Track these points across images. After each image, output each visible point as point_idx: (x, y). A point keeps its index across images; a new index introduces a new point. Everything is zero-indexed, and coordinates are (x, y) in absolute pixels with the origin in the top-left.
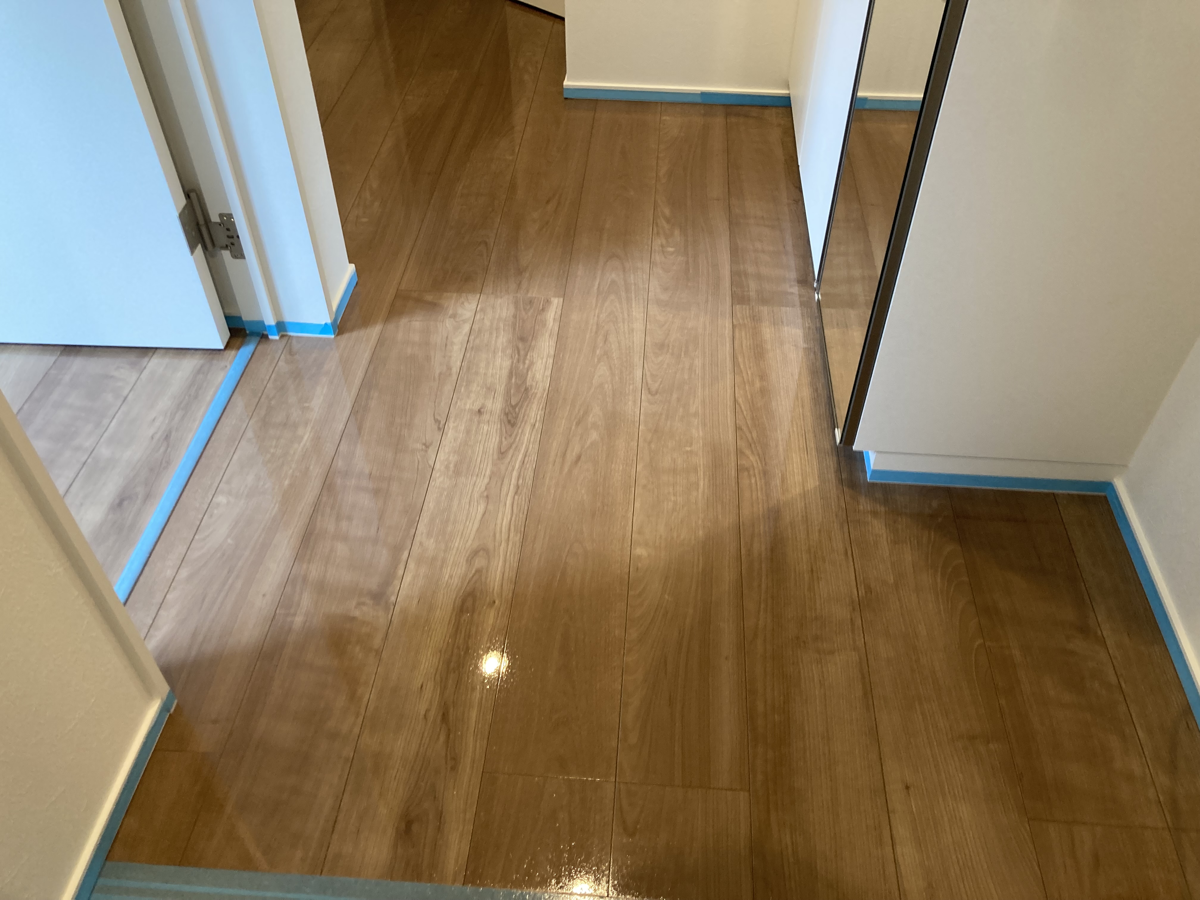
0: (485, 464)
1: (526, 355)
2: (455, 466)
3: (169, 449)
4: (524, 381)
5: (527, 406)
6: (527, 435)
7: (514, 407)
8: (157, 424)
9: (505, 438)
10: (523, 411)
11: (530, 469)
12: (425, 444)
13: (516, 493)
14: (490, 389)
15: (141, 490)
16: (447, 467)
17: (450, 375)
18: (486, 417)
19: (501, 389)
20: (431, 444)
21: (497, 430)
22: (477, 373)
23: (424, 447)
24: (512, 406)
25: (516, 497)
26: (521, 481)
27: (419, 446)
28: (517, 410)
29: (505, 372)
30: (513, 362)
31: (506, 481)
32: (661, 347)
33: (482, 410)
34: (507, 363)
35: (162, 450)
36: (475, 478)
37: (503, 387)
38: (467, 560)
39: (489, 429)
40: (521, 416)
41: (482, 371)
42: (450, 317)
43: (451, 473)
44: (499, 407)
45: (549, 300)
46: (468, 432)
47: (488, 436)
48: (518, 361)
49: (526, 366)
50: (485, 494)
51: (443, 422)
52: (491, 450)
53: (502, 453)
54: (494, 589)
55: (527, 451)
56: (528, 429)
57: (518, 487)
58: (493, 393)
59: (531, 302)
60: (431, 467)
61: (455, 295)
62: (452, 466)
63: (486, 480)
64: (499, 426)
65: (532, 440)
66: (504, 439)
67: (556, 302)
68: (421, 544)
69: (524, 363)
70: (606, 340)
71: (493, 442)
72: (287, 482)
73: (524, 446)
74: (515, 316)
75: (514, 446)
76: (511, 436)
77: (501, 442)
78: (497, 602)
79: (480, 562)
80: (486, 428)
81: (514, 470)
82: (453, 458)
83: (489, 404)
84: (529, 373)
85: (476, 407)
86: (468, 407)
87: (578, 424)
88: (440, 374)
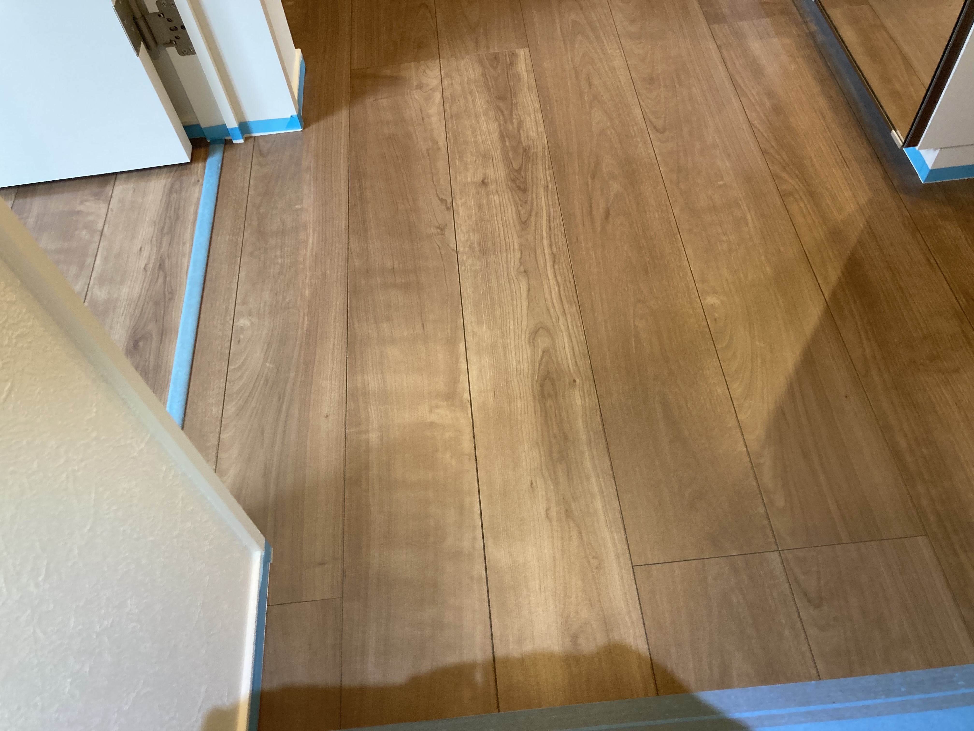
0: (510, 237)
1: (511, 114)
2: (479, 244)
3: (168, 279)
4: (520, 142)
5: (532, 168)
6: (543, 198)
7: (518, 171)
8: (145, 253)
9: (521, 206)
10: (530, 173)
11: (560, 234)
12: (438, 228)
13: (554, 262)
14: (486, 157)
15: (152, 327)
16: (471, 248)
17: (439, 149)
18: (492, 187)
19: (497, 154)
20: (445, 226)
21: (509, 199)
22: (466, 143)
23: (439, 231)
24: (516, 171)
25: (556, 267)
26: (555, 250)
27: (434, 231)
28: (523, 174)
29: (495, 136)
30: (500, 126)
31: (539, 252)
32: (651, 80)
33: (486, 181)
34: (494, 126)
35: (161, 280)
36: (505, 254)
37: (499, 151)
38: (529, 342)
39: (501, 199)
40: (529, 180)
41: (471, 139)
42: (416, 89)
43: (477, 253)
44: (502, 174)
45: (514, 53)
46: (480, 207)
47: (502, 208)
48: (506, 123)
49: (515, 126)
50: (522, 269)
51: (449, 201)
52: (511, 221)
53: (525, 223)
54: (569, 368)
55: (550, 215)
56: (542, 192)
57: (554, 256)
58: (491, 161)
59: (496, 58)
60: (453, 250)
61: (413, 64)
62: (475, 245)
63: (518, 255)
64: (510, 194)
65: (550, 203)
66: (520, 208)
67: (522, 53)
68: (474, 333)
69: (512, 123)
70: (590, 84)
71: (510, 212)
72: (307, 293)
73: (544, 211)
74: (484, 76)
75: (534, 213)
76: (526, 202)
77: (518, 212)
78: (578, 381)
79: (543, 342)
80: (496, 198)
81: (543, 239)
82: (475, 238)
83: (491, 173)
84: (522, 132)
85: (479, 178)
86: (469, 180)
87: (593, 177)
88: (428, 150)
